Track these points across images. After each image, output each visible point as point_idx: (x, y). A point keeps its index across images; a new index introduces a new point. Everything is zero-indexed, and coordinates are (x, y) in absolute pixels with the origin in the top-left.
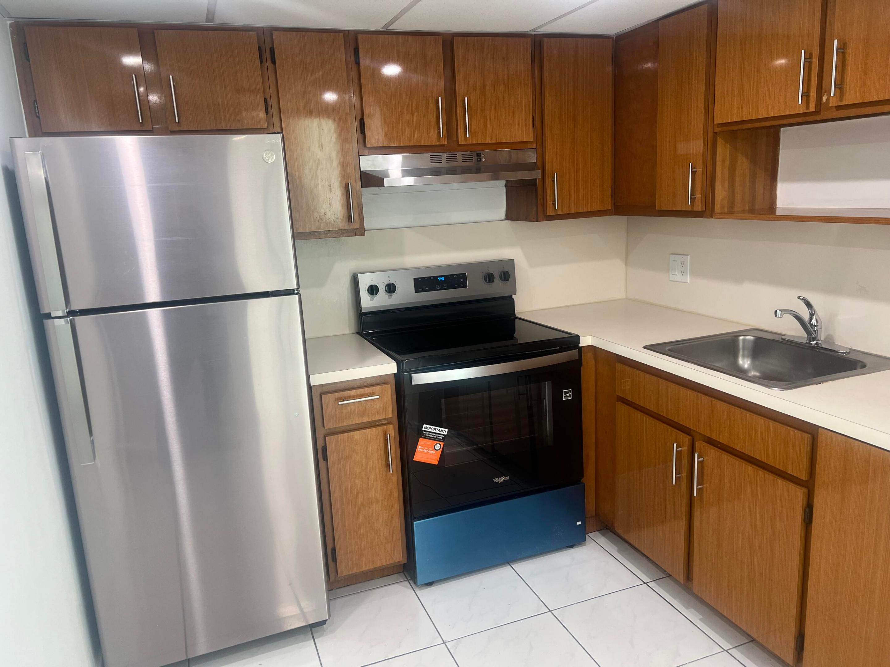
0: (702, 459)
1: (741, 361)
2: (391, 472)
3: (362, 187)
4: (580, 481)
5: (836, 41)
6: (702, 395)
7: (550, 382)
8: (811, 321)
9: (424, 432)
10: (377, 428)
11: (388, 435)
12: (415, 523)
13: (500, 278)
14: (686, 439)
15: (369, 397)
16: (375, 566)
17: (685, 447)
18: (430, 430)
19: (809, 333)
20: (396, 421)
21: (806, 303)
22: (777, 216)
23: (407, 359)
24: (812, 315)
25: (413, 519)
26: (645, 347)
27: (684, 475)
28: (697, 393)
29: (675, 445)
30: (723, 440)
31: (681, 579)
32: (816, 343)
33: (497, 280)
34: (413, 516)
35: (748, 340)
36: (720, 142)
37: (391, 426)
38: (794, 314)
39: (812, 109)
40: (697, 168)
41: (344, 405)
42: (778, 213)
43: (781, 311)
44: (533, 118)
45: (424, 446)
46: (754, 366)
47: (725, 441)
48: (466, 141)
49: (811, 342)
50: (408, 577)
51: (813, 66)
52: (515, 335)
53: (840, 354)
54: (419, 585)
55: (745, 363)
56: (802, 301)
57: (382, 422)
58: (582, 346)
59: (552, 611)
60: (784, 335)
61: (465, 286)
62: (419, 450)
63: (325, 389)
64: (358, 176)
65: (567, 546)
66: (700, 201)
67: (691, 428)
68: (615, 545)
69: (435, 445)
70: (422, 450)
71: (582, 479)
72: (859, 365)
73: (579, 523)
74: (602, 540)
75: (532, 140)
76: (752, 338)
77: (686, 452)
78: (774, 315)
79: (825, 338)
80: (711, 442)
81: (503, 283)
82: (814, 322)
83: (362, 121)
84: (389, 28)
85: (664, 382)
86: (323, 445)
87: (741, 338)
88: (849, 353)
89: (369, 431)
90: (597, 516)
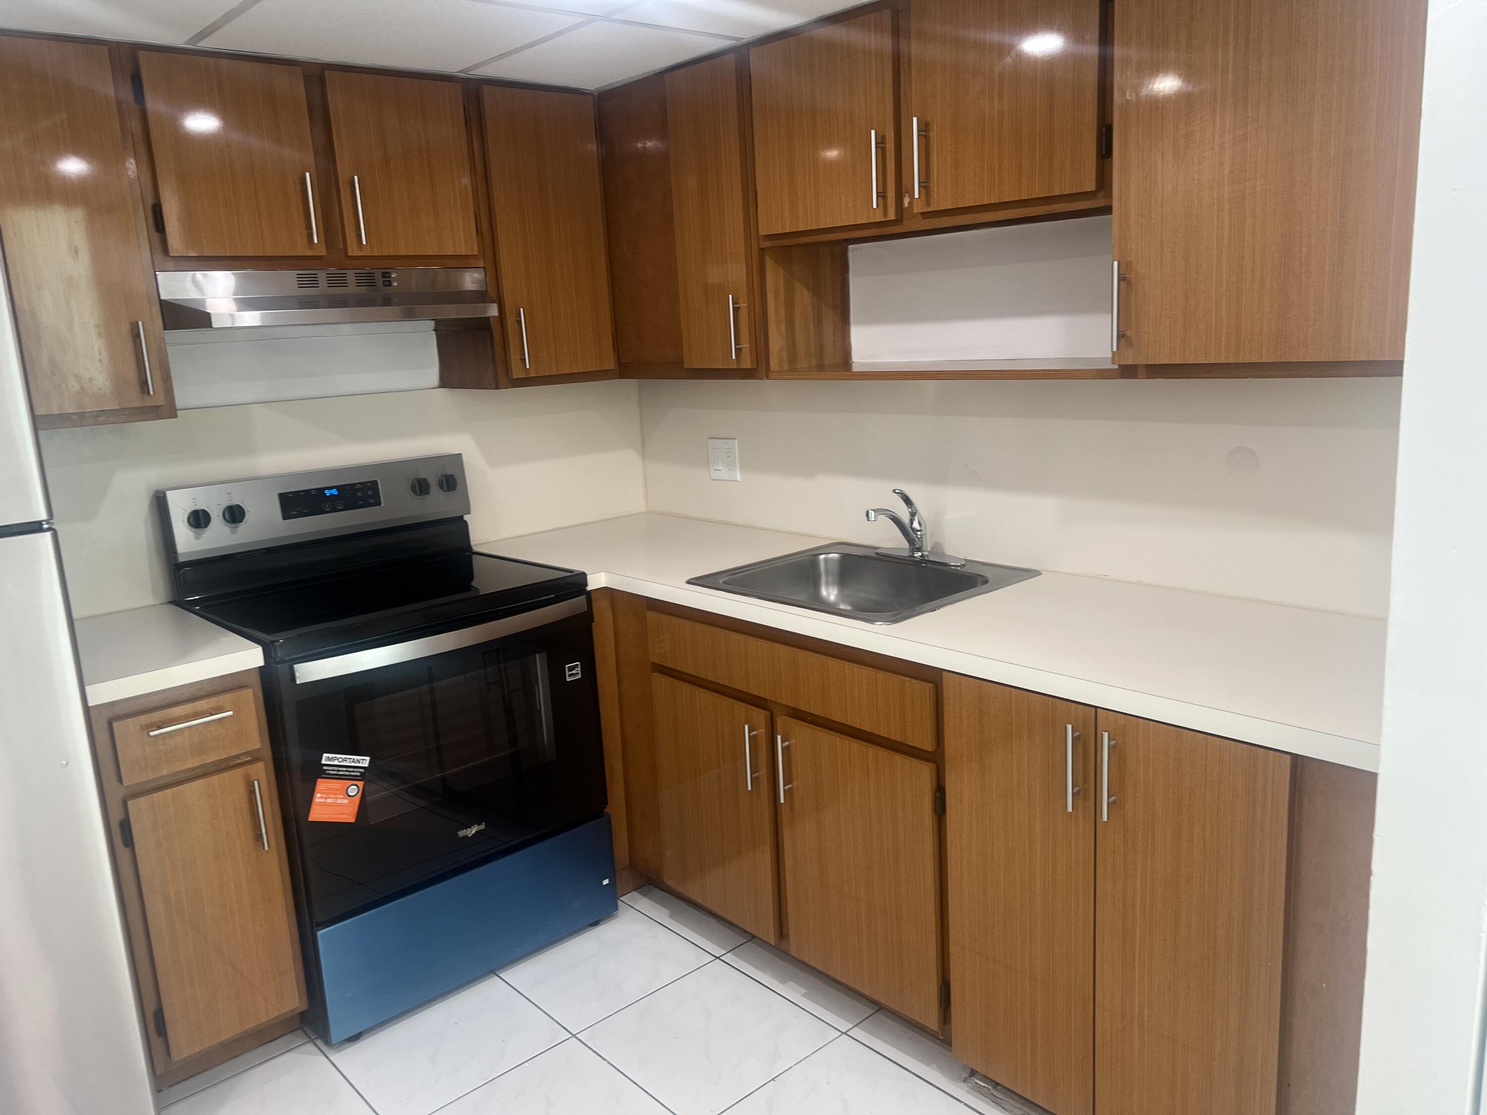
0: (787, 743)
1: (824, 592)
2: (266, 848)
3: (165, 329)
4: (603, 812)
5: (915, 119)
6: (779, 645)
7: (544, 654)
8: (912, 524)
9: (325, 768)
10: (232, 772)
11: (256, 782)
12: (320, 933)
13: (439, 485)
14: (760, 716)
15: (212, 715)
16: (247, 1027)
17: (762, 728)
18: (336, 763)
19: (911, 541)
20: (268, 753)
21: (904, 498)
22: (855, 373)
23: (280, 639)
24: (913, 515)
25: (314, 926)
26: (688, 582)
27: (763, 772)
28: (773, 643)
29: (746, 727)
30: (815, 709)
31: (771, 939)
32: (922, 556)
33: (434, 489)
34: (314, 921)
35: (832, 560)
36: (769, 263)
37: (261, 765)
38: (891, 515)
39: (892, 216)
40: (740, 303)
41: (161, 737)
42: (855, 368)
43: (875, 512)
44: (476, 217)
45: (327, 792)
46: (842, 596)
47: (818, 712)
48: (361, 251)
49: (915, 555)
50: (311, 1036)
51: (888, 154)
52: (473, 584)
53: (953, 568)
54: (335, 1045)
55: (830, 593)
56: (899, 496)
57: (241, 759)
58: (591, 590)
59: (577, 1036)
60: (877, 548)
61: (379, 504)
62: (317, 800)
63: (118, 711)
64: (156, 309)
65: (589, 923)
66: (748, 353)
67: (768, 698)
68: (664, 907)
69: (348, 788)
70: (323, 800)
71: (605, 807)
72: (980, 580)
73: (606, 882)
74: (643, 903)
75: (476, 253)
76: (836, 555)
77: (764, 736)
78: (866, 518)
79: (933, 548)
80: (798, 715)
81: (445, 495)
82: (916, 525)
83: (158, 210)
84: (200, 43)
85: (722, 632)
86: (122, 817)
87: (822, 557)
88: (964, 565)
89: (215, 779)
90: (633, 864)
